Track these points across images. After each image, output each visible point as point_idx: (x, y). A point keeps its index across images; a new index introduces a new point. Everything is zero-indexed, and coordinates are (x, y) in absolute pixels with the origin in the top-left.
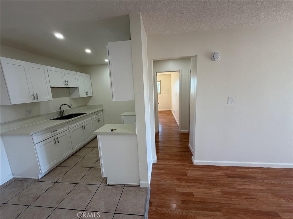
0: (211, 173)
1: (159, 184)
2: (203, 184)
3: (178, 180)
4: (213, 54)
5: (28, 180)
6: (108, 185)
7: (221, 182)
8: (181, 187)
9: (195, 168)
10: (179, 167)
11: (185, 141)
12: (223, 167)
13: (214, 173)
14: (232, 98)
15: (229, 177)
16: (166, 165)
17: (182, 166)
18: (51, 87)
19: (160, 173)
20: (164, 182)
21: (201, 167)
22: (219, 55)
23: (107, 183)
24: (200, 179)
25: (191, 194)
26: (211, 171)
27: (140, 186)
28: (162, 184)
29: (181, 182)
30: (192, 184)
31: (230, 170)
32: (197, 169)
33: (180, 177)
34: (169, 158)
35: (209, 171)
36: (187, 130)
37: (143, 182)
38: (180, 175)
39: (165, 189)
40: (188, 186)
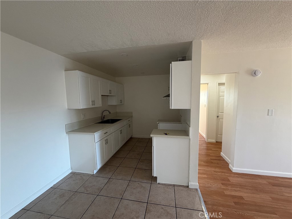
0: (253, 180)
1: (206, 186)
2: (250, 189)
3: (222, 184)
4: (255, 71)
5: (85, 174)
6: (159, 184)
7: (267, 189)
8: (228, 191)
9: (236, 176)
10: (219, 173)
11: (215, 150)
12: (263, 176)
13: (257, 181)
14: (272, 110)
15: (273, 186)
16: (206, 171)
17: (222, 173)
18: (102, 95)
19: (203, 177)
20: (210, 185)
21: (241, 175)
22: (260, 72)
23: (156, 182)
24: (245, 185)
25: (241, 198)
26: (253, 179)
27: (189, 187)
28: (209, 187)
29: (227, 187)
30: (238, 189)
31: (272, 179)
32: (237, 176)
33: (224, 182)
34: (206, 164)
35: (250, 179)
36: (214, 140)
37: (192, 183)
38: (223, 180)
39: (214, 191)
40: (235, 190)
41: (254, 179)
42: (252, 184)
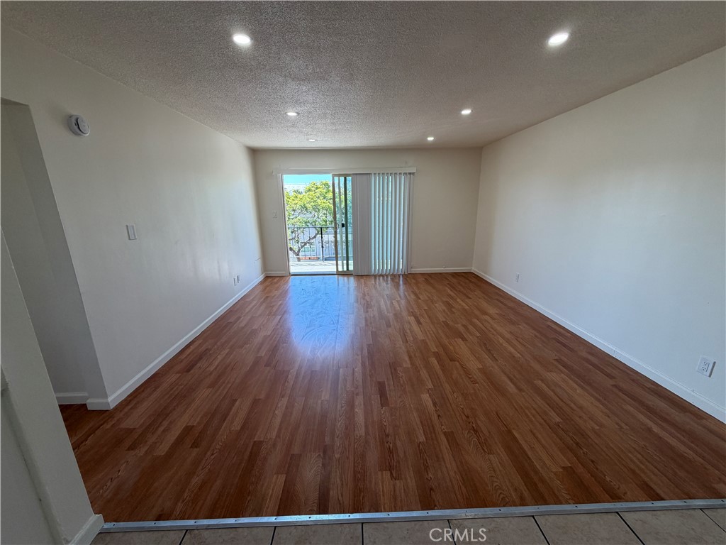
2: (177, 406)
3: (132, 448)
7: (190, 383)
8: (158, 444)
10: (88, 442)
21: (131, 400)
25: (188, 430)
26: (157, 387)
29: (146, 442)
32: (129, 407)
33: (126, 444)
35: (154, 390)
38: (120, 442)
40: (164, 431)
41: (159, 387)
42: (168, 395)
